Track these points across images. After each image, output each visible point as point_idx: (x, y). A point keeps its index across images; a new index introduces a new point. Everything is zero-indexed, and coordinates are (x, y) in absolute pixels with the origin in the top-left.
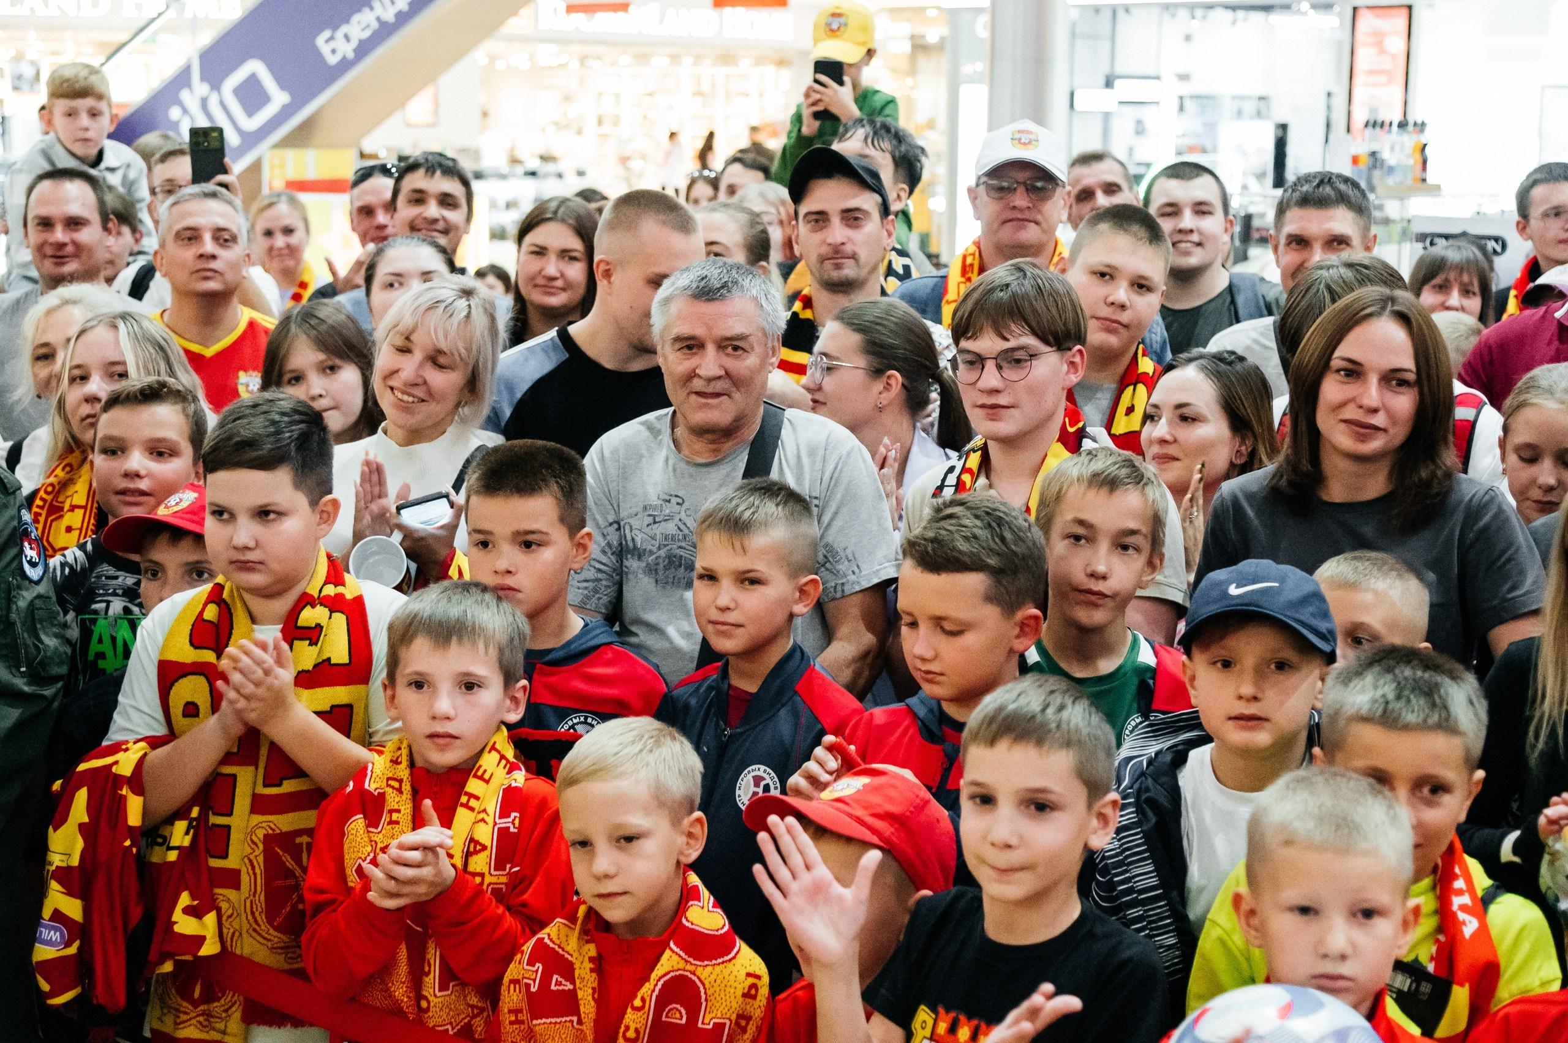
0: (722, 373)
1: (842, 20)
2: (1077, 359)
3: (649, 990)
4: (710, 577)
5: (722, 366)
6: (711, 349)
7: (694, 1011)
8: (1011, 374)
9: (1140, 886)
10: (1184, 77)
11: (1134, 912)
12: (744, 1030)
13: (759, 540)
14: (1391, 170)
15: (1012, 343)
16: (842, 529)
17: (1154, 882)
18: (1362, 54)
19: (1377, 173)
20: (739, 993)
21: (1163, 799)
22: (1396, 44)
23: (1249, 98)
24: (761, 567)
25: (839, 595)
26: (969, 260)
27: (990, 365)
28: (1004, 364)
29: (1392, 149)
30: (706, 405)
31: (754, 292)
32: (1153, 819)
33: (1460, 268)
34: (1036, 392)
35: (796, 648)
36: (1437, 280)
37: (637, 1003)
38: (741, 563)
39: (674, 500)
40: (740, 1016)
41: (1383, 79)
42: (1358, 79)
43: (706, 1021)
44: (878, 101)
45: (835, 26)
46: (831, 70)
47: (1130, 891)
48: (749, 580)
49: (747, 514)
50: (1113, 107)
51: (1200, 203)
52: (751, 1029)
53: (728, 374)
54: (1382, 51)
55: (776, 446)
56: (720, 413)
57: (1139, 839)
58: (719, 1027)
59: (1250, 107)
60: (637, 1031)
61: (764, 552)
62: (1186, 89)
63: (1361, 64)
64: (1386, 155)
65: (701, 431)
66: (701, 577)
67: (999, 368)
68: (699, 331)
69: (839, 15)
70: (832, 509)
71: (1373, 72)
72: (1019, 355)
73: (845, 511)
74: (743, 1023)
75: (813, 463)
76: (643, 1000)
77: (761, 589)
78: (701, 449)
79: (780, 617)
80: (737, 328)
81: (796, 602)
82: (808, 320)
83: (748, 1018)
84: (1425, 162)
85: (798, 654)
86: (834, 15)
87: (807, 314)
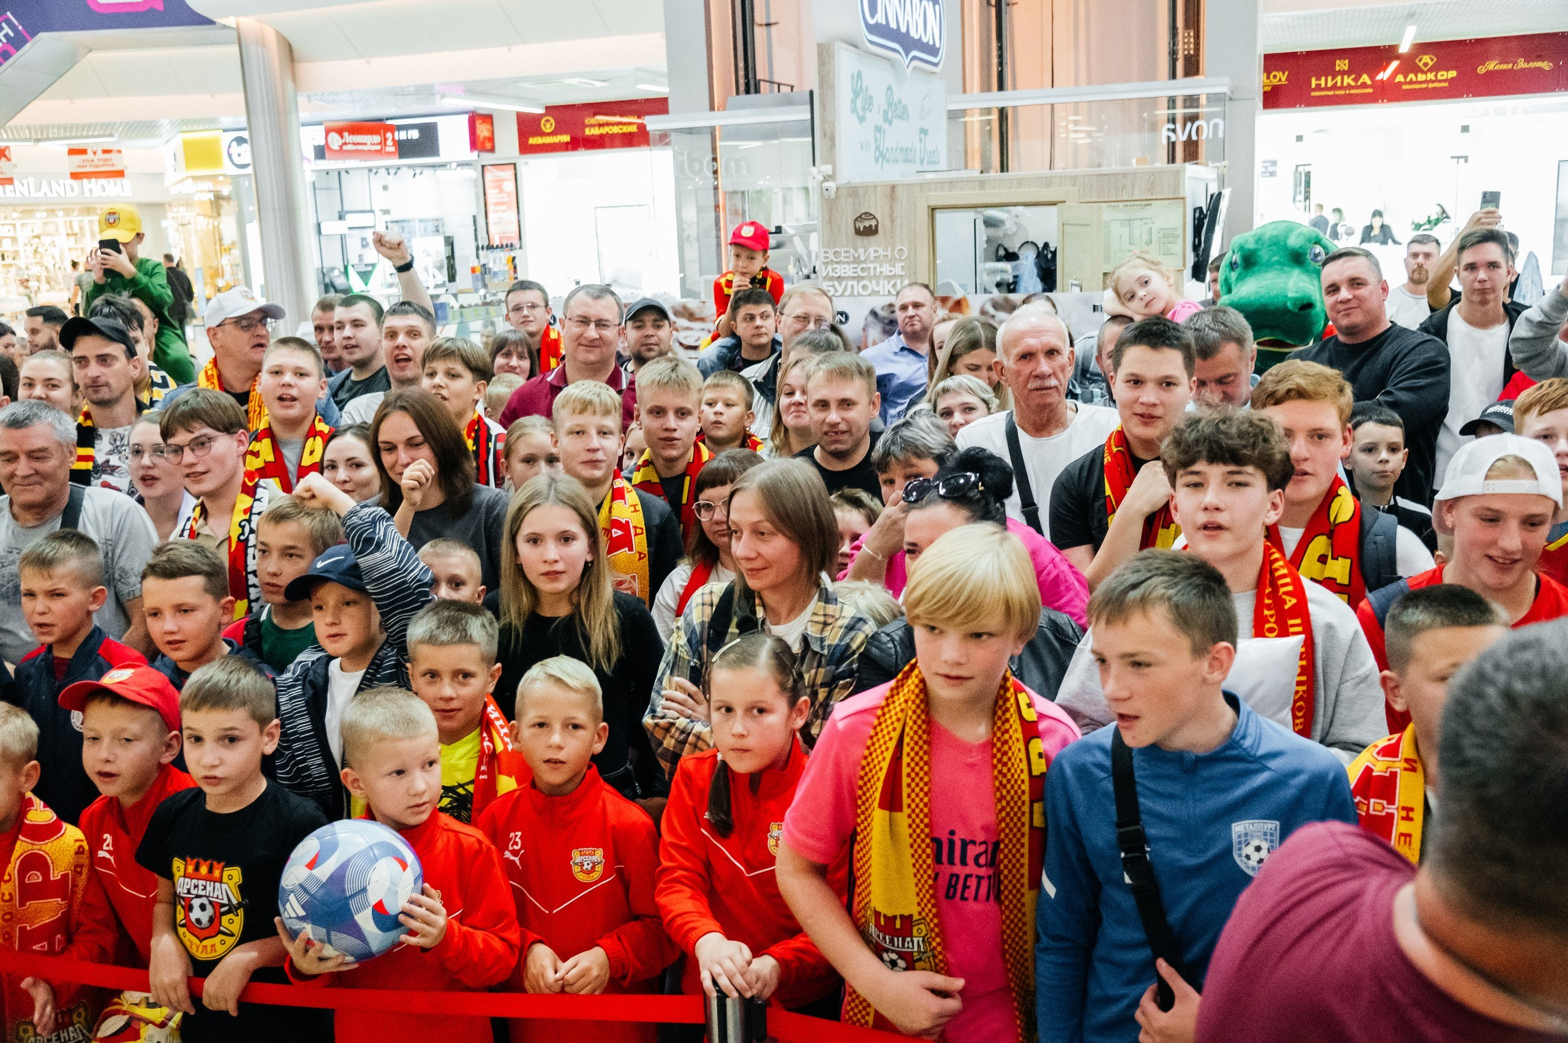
0: (32, 472)
1: (116, 216)
2: (243, 438)
3: (13, 867)
4: (31, 594)
5: (31, 468)
6: (23, 459)
7: (46, 873)
8: (199, 453)
9: (300, 730)
10: (386, 212)
11: (296, 746)
12: (80, 873)
13: (60, 570)
14: (495, 274)
15: (197, 434)
16: (129, 557)
17: (309, 727)
18: (489, 192)
19: (487, 277)
20: (72, 852)
21: (320, 681)
22: (509, 186)
23: (428, 221)
24: (62, 585)
25: (131, 597)
26: (210, 373)
27: (187, 450)
28: (196, 448)
29: (495, 262)
30: (24, 490)
31: (49, 420)
32: (311, 692)
33: (516, 343)
34: (221, 461)
35: (97, 631)
36: (504, 351)
37: (6, 877)
38: (48, 585)
39: (15, 551)
40: (76, 866)
41: (504, 208)
42: (490, 208)
43: (55, 875)
44: (149, 266)
45: (112, 221)
46: (112, 245)
47: (295, 733)
48: (55, 594)
49: (51, 554)
50: (345, 231)
51: (355, 320)
52: (85, 871)
53: (37, 473)
54: (501, 191)
55: (80, 511)
56: (36, 494)
57: (302, 703)
58: (65, 877)
59: (431, 227)
60: (10, 894)
61: (63, 577)
62: (388, 218)
63: (491, 200)
64: (491, 265)
65: (28, 507)
66: (25, 595)
67: (193, 450)
68: (13, 447)
69: (114, 213)
70: (121, 545)
71: (498, 204)
72: (203, 439)
73: (130, 545)
74: (79, 869)
75: (105, 519)
76: (9, 875)
77: (65, 599)
78: (29, 518)
79: (80, 614)
80: (38, 443)
81: (92, 603)
82: (89, 427)
83: (82, 866)
84: (515, 268)
85: (97, 635)
86: (110, 213)
87: (89, 423)
